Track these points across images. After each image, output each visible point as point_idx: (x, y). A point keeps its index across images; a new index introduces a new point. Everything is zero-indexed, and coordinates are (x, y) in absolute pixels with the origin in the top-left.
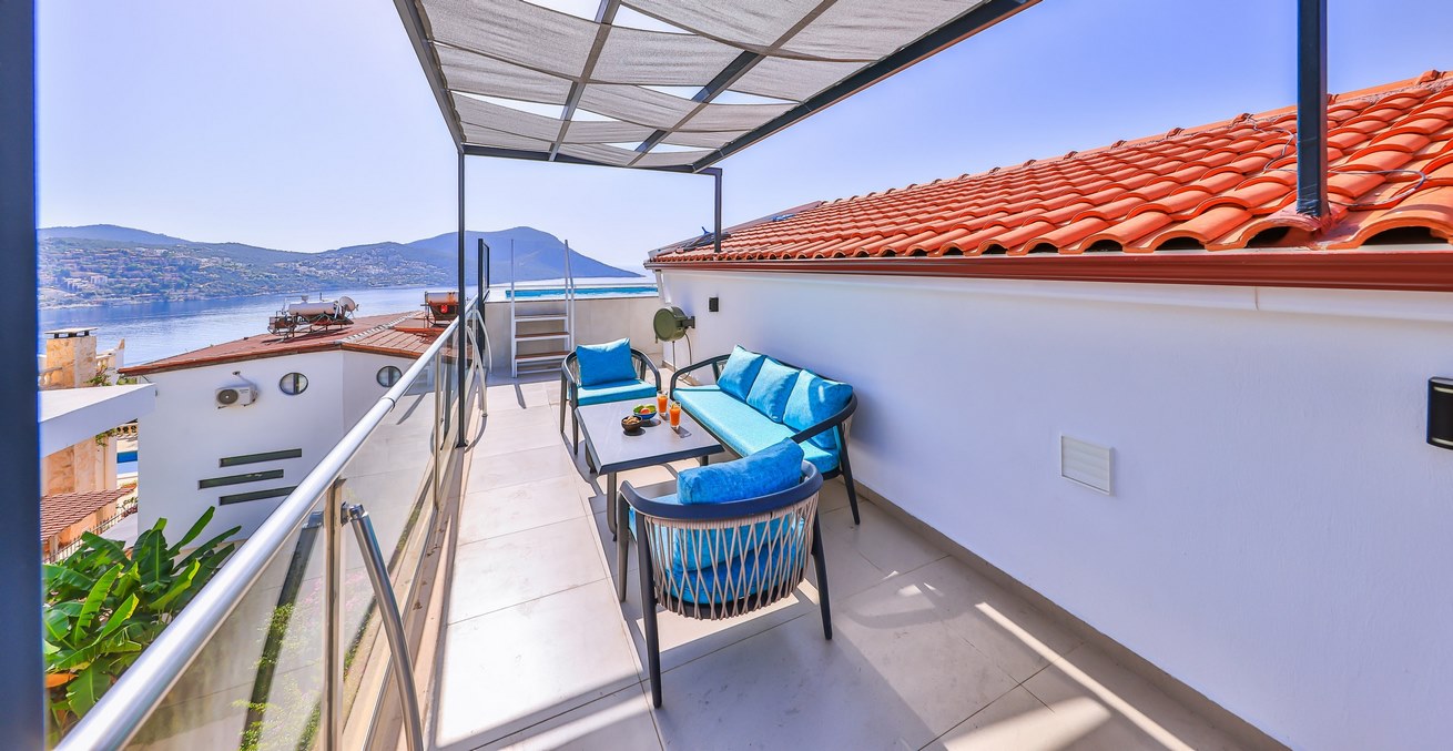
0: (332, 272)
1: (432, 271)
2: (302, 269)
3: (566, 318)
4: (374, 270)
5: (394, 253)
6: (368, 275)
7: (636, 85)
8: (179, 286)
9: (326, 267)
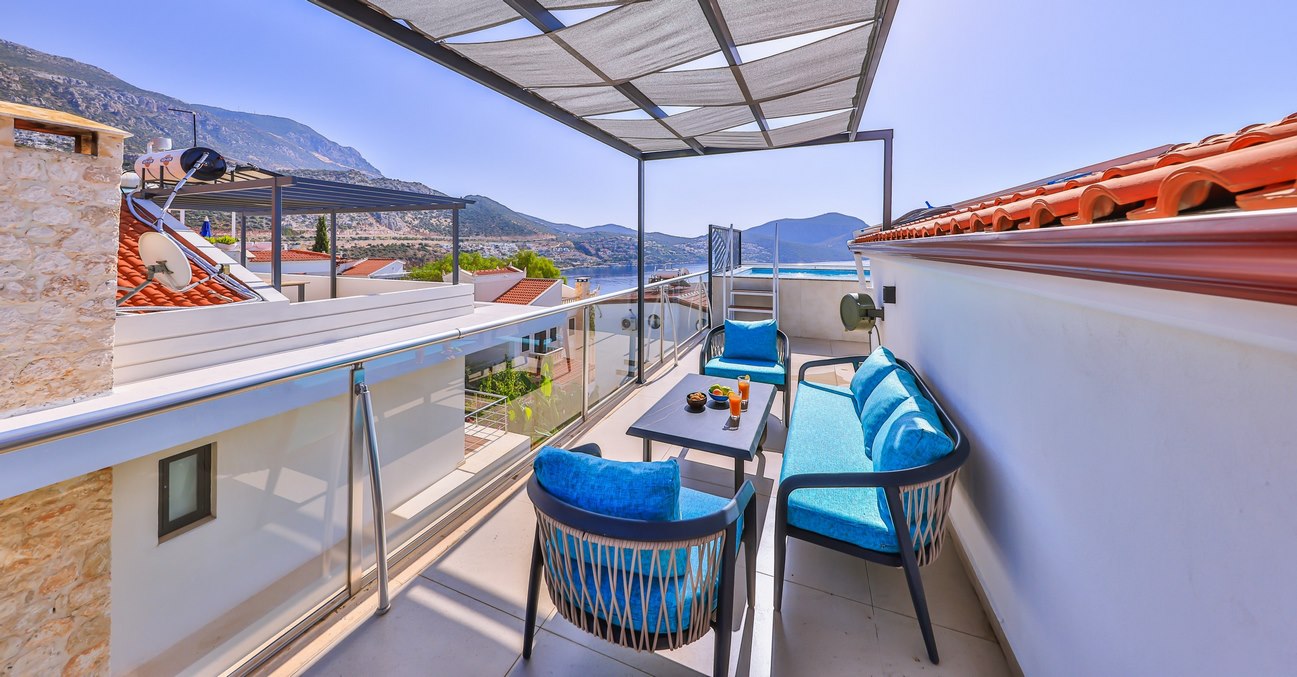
2: (688, 248)
3: (774, 295)
7: (657, 72)
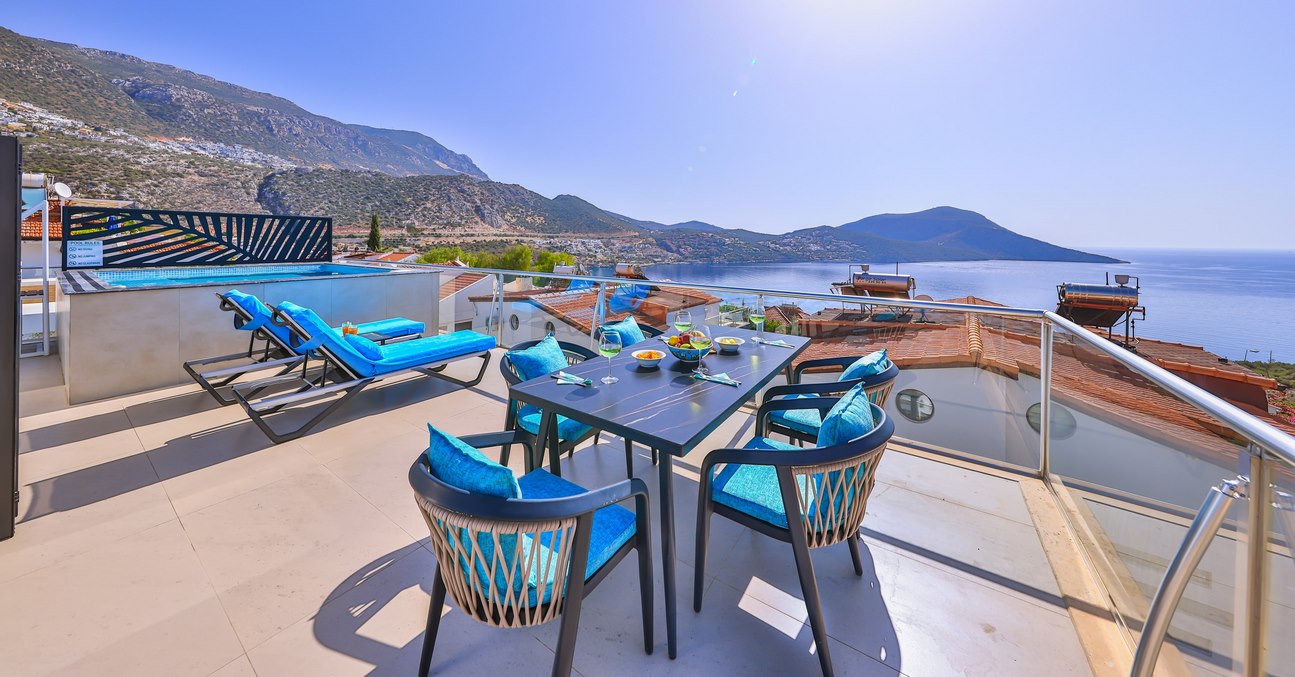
0: (788, 248)
1: (855, 248)
4: (814, 248)
5: (828, 234)
6: (810, 251)
8: (717, 255)
9: (785, 245)
